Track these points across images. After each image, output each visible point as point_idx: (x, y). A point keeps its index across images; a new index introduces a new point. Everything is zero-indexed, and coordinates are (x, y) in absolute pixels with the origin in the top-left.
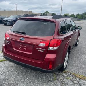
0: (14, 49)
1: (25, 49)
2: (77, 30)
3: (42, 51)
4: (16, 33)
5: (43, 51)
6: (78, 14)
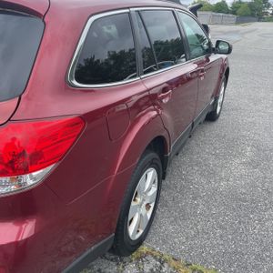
2: (213, 58)
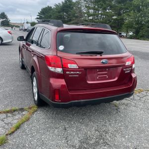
1: (106, 77)
5: (129, 71)
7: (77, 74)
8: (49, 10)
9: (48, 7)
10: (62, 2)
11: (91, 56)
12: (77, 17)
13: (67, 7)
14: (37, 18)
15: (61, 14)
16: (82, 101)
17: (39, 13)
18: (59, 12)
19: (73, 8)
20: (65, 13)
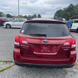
0: (34, 53)
1: (48, 51)
3: (66, 50)
4: (33, 36)
5: (68, 49)
6: (30, 16)
7: (27, 47)
8: (60, 11)
9: (60, 10)
10: (68, 7)
11: (39, 37)
12: (75, 14)
13: (70, 9)
14: (54, 16)
15: (67, 13)
16: (29, 64)
17: (55, 13)
18: (65, 12)
19: (73, 9)
20: (69, 13)
